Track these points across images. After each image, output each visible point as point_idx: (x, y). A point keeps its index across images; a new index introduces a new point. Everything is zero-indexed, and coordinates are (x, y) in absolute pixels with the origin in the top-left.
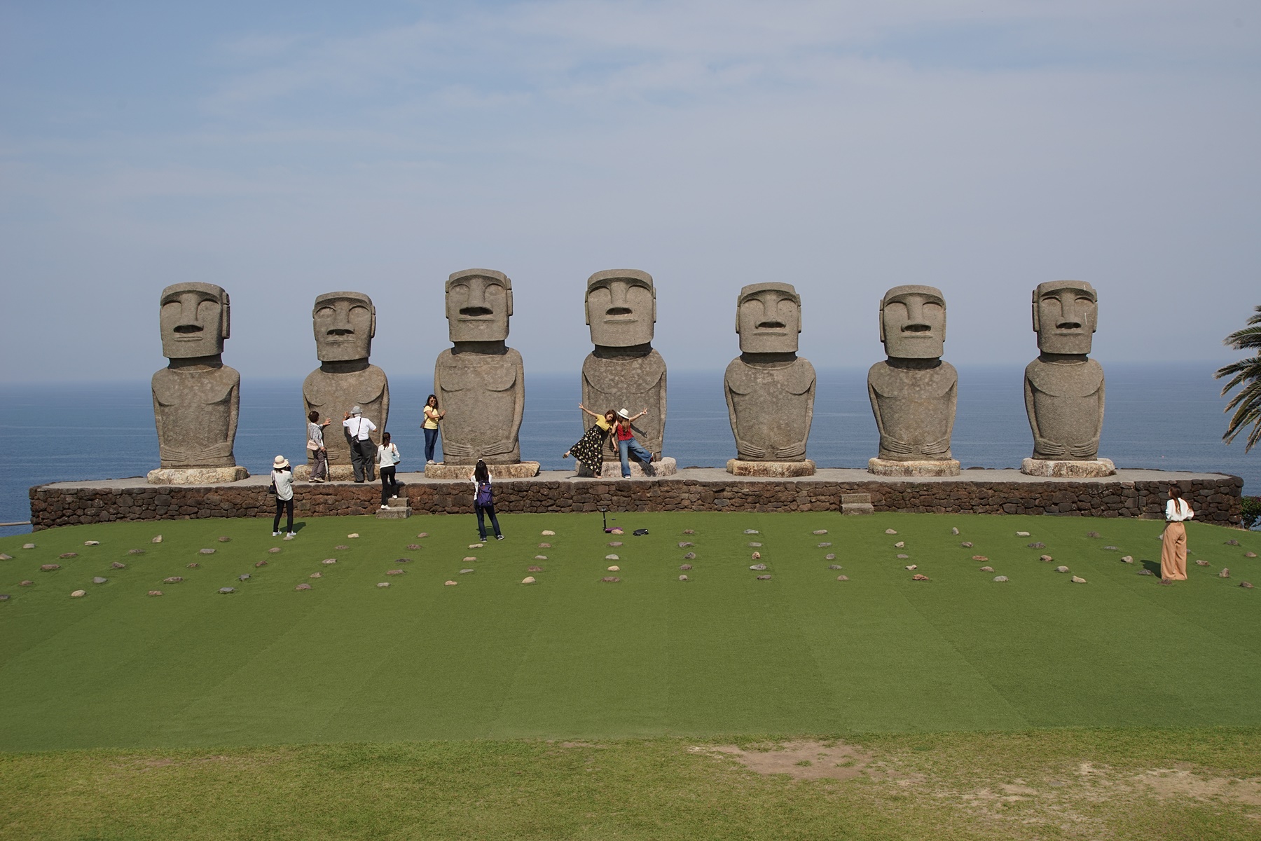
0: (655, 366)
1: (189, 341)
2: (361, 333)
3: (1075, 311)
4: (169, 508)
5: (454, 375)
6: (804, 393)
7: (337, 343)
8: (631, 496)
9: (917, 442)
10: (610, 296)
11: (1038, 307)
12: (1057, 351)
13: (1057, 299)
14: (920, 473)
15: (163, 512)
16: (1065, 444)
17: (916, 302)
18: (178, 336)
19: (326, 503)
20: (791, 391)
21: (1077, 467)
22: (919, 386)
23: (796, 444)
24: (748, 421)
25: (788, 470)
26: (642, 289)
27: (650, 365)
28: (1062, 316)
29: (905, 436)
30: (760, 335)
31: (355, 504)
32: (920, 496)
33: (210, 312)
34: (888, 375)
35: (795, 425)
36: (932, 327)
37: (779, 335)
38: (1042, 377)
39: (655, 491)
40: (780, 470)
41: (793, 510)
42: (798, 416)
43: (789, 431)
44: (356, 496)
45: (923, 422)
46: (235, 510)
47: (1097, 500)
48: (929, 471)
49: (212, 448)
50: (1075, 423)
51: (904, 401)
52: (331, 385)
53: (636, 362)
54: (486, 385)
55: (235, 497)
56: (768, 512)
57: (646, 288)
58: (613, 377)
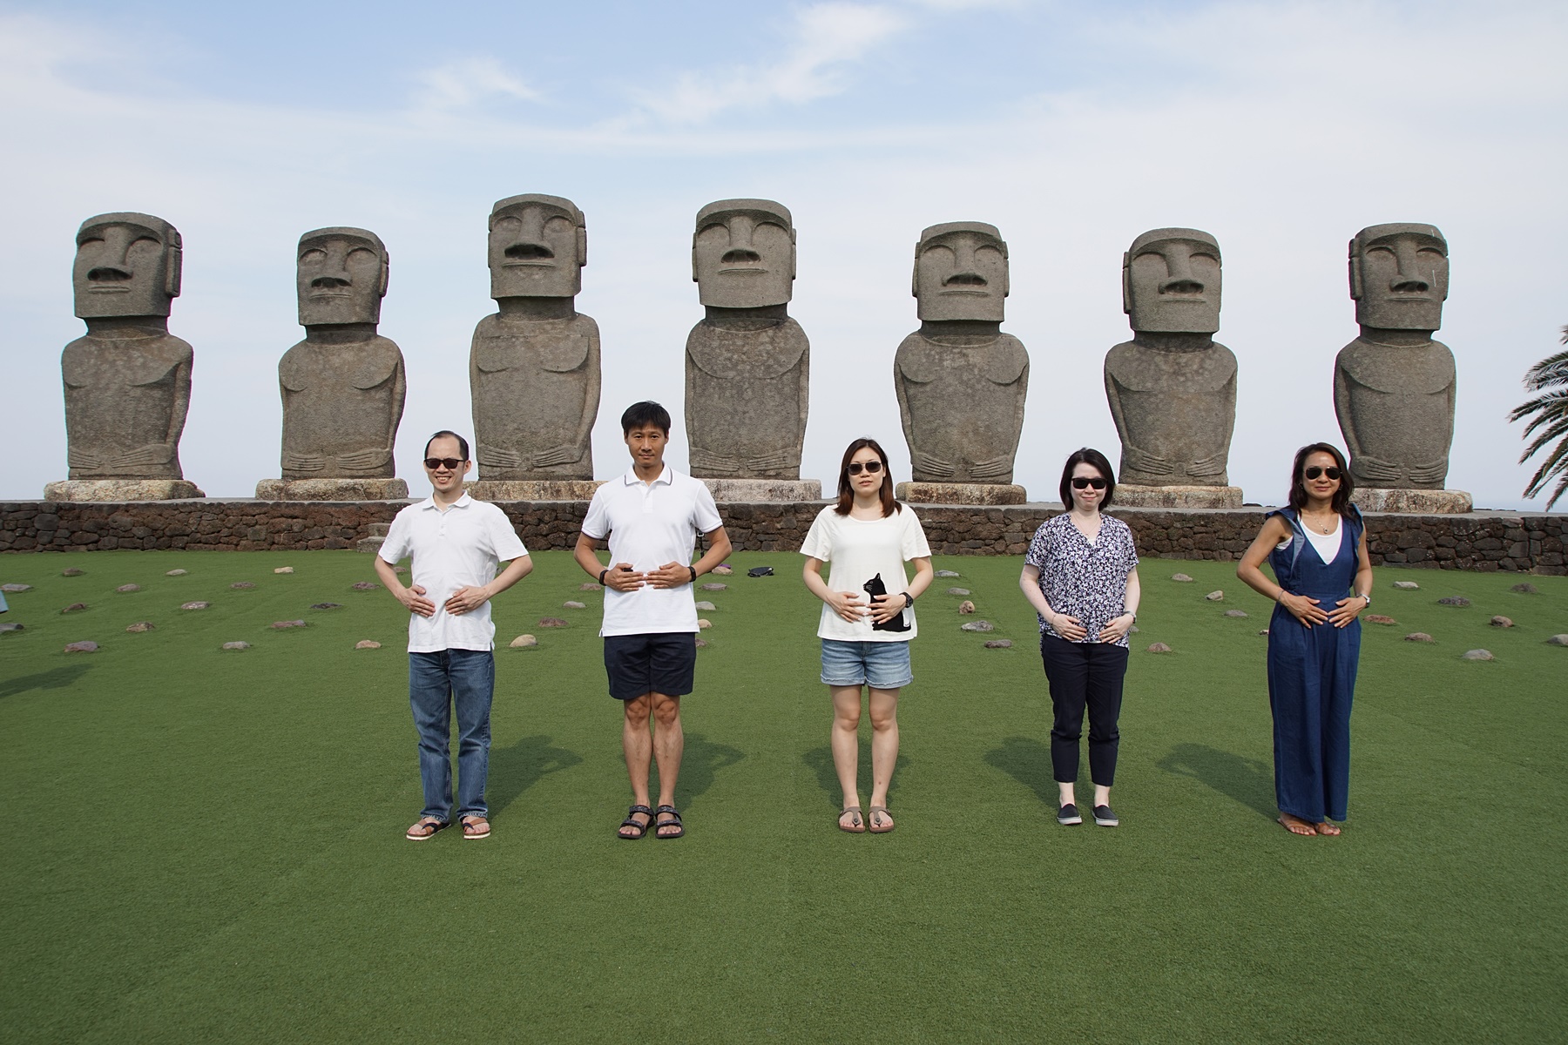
0: (792, 341)
1: (108, 293)
2: (362, 286)
3: (1417, 268)
4: (57, 534)
5: (495, 350)
6: (1013, 383)
7: (324, 299)
8: (751, 528)
9: (1181, 457)
10: (728, 238)
11: (1361, 262)
12: (1392, 325)
13: (1389, 251)
14: (1186, 502)
15: (45, 539)
16: (1402, 464)
17: (1181, 254)
18: (93, 286)
19: (290, 530)
20: (993, 378)
21: (1423, 497)
22: (1183, 375)
23: (1001, 457)
24: (929, 422)
25: (990, 493)
26: (776, 228)
27: (786, 338)
28: (1399, 273)
29: (1164, 449)
30: (949, 294)
31: (334, 532)
32: (1194, 533)
33: (146, 257)
34: (1137, 360)
35: (1000, 430)
36: (1205, 287)
37: (978, 296)
38: (1365, 366)
39: (789, 520)
40: (977, 494)
41: (1000, 553)
42: (1003, 416)
43: (991, 438)
44: (335, 521)
45: (1190, 427)
46: (153, 539)
47: (1465, 545)
48: (1199, 500)
49: (139, 450)
50: (1418, 432)
51: (1161, 396)
52: (317, 362)
53: (764, 334)
54: (542, 362)
55: (154, 519)
56: (962, 554)
57: (781, 227)
58: (729, 355)
